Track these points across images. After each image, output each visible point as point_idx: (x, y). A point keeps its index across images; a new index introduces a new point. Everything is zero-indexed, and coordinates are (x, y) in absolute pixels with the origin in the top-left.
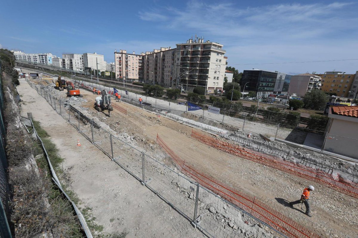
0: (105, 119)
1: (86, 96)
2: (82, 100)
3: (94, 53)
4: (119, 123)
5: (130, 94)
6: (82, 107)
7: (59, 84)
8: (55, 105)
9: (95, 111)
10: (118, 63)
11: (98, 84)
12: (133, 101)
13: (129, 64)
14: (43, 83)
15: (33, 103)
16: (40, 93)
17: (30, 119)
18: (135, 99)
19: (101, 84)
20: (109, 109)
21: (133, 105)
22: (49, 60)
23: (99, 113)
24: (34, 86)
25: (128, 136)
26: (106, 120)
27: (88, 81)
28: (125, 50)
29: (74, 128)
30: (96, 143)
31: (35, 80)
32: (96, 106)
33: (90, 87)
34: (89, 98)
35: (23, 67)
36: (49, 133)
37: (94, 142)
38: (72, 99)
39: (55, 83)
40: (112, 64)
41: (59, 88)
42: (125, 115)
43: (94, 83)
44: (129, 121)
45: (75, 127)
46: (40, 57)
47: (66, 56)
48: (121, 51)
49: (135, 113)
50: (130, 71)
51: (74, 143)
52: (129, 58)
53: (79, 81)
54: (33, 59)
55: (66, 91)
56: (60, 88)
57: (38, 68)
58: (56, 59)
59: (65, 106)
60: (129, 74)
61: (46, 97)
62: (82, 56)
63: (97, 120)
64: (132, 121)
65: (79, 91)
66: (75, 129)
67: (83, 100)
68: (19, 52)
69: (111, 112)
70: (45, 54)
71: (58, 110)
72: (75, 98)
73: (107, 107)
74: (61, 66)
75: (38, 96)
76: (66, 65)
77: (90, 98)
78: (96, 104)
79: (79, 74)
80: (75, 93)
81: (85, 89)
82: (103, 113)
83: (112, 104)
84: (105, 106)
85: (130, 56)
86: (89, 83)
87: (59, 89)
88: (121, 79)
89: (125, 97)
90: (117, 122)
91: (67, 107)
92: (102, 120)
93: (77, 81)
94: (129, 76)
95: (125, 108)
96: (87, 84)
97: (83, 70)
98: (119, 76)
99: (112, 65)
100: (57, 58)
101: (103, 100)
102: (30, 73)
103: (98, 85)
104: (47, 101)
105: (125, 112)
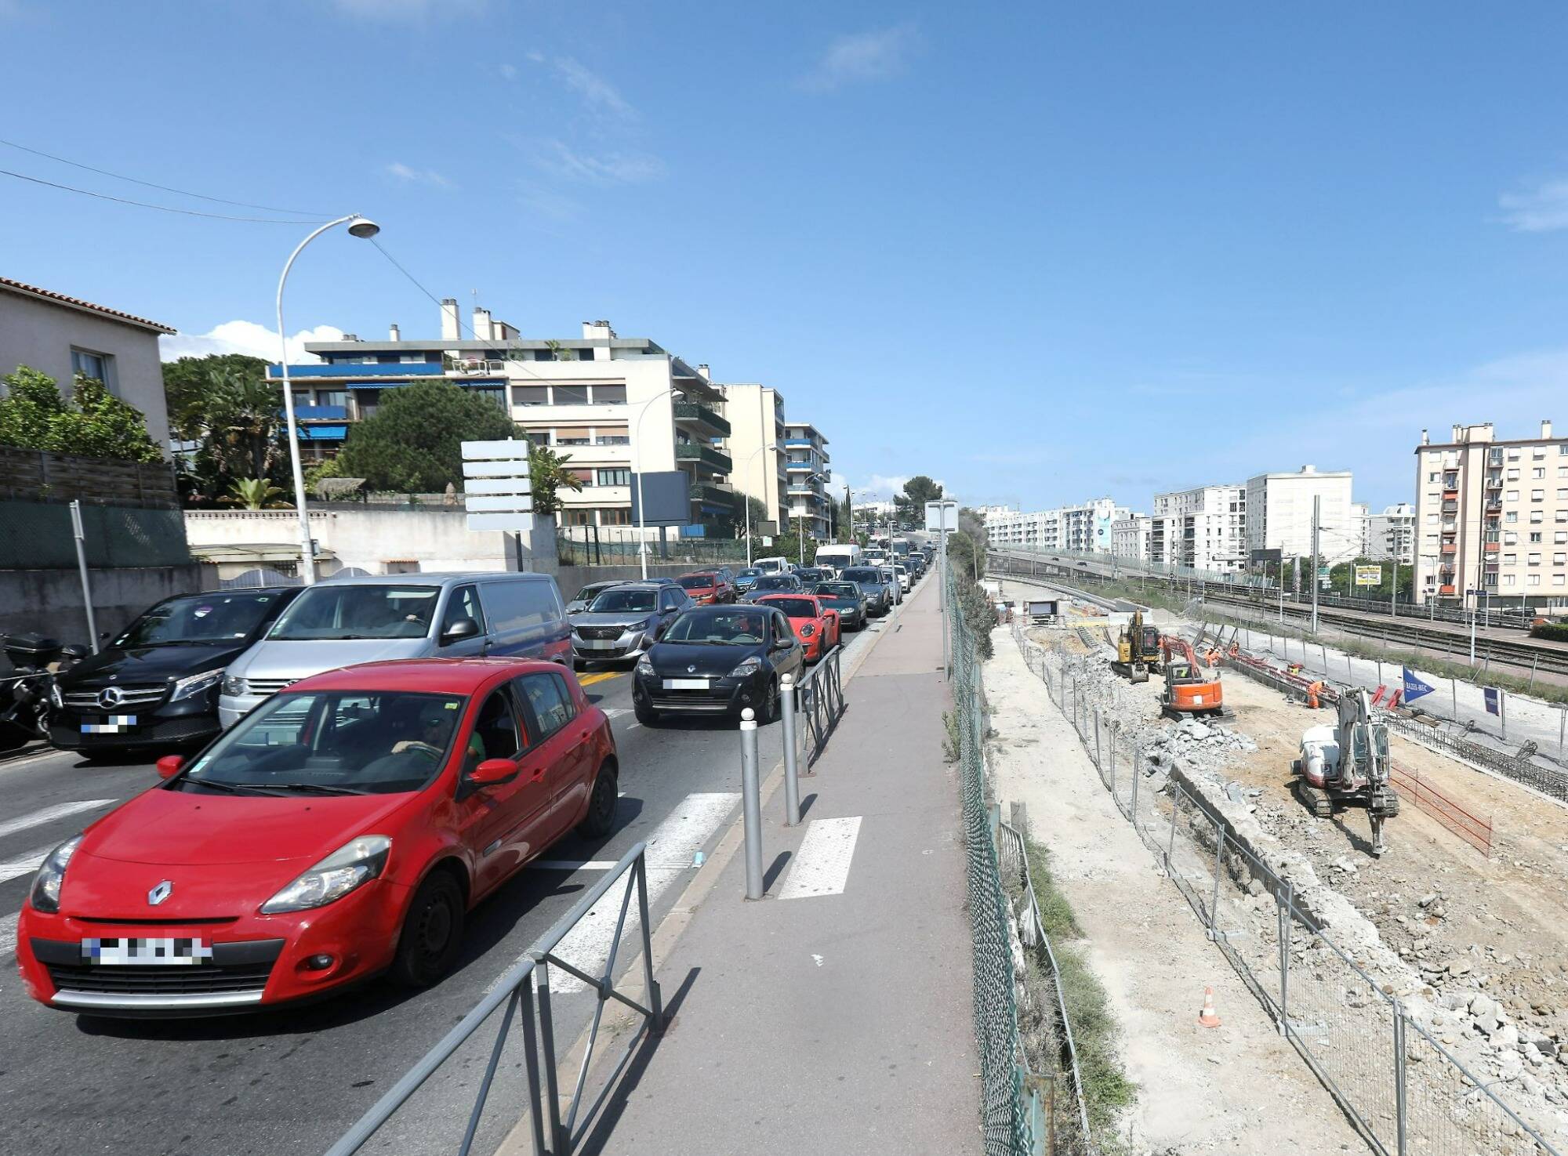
0: (1350, 867)
1: (1251, 715)
2: (1229, 739)
3: (1304, 468)
4: (1440, 910)
5: (1515, 705)
6: (1230, 780)
7: (1132, 647)
8: (1112, 763)
9: (1293, 809)
10: (1438, 509)
11: (1317, 642)
12: (1535, 760)
13: (1506, 507)
14: (1068, 645)
15: (1028, 749)
16: (1058, 699)
17: (1018, 837)
18: (1547, 744)
19: (1327, 644)
20: (1379, 809)
21: (1534, 791)
22: (1101, 532)
23: (1314, 825)
24: (1037, 661)
25: (1501, 1025)
26: (1357, 877)
27: (1262, 627)
28: (1486, 425)
29: (1186, 908)
30: (1301, 1029)
31: (1042, 633)
32: (1300, 784)
33: (1270, 661)
34: (1264, 727)
35: (1008, 572)
36: (1082, 919)
37: (1289, 1021)
38: (1185, 732)
39: (1116, 642)
40: (1395, 515)
41: (1129, 668)
42: (1477, 855)
43: (1293, 636)
44: (1506, 905)
45: (1194, 899)
46: (1068, 524)
47: (1171, 501)
48: (1455, 437)
49: (1552, 852)
50: (1510, 550)
51: (1183, 997)
52: (1507, 465)
53: (1218, 628)
54: (1044, 535)
55: (1157, 684)
56: (1134, 667)
57: (1056, 571)
58: (1126, 522)
59: (1153, 772)
60: (1503, 570)
61: (1080, 723)
62: (1242, 492)
63: (1304, 875)
64: (1526, 905)
65: (1216, 690)
66: (1194, 916)
67: (1236, 736)
68: (1003, 510)
69: (1388, 825)
70: (1089, 507)
71: (1124, 792)
72: (1199, 729)
73: (1363, 789)
74: (1143, 555)
75: (1052, 712)
76: (1167, 548)
77: (1271, 728)
78: (1300, 768)
79: (1219, 587)
80: (1198, 701)
81: (1245, 672)
82: (1339, 825)
83: (1394, 774)
84: (1350, 786)
85: (1514, 452)
86: (1267, 638)
87: (1127, 674)
88: (1449, 606)
89: (1479, 731)
90: (1425, 899)
91: (1161, 778)
92: (1331, 876)
93: (1209, 628)
94: (1502, 581)
95: (1479, 807)
96: (1255, 642)
97: (1241, 566)
98: (1437, 586)
99: (1399, 520)
100: (1132, 516)
101: (1344, 750)
102: (1031, 603)
103: (1314, 650)
104: (1082, 739)
105: (1481, 834)
